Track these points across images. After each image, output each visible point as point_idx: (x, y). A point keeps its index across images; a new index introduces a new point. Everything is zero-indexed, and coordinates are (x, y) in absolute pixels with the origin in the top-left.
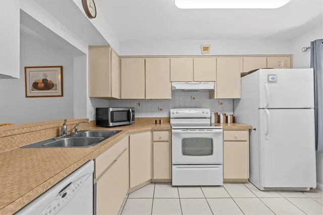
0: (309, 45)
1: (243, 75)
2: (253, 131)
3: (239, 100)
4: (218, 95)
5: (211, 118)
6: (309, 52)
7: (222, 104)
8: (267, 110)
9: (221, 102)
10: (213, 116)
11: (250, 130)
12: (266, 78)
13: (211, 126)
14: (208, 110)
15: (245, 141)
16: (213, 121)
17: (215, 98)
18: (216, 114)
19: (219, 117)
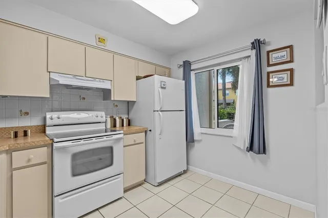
0: (182, 63)
1: (138, 78)
2: (148, 132)
3: (134, 102)
4: (115, 96)
5: (106, 122)
6: (182, 69)
7: (117, 106)
8: (160, 112)
9: (116, 104)
10: (109, 120)
11: (146, 132)
12: (159, 84)
13: (106, 132)
14: (103, 114)
15: (142, 143)
16: (109, 126)
17: (112, 99)
18: (112, 117)
19: (115, 120)
